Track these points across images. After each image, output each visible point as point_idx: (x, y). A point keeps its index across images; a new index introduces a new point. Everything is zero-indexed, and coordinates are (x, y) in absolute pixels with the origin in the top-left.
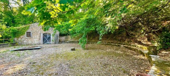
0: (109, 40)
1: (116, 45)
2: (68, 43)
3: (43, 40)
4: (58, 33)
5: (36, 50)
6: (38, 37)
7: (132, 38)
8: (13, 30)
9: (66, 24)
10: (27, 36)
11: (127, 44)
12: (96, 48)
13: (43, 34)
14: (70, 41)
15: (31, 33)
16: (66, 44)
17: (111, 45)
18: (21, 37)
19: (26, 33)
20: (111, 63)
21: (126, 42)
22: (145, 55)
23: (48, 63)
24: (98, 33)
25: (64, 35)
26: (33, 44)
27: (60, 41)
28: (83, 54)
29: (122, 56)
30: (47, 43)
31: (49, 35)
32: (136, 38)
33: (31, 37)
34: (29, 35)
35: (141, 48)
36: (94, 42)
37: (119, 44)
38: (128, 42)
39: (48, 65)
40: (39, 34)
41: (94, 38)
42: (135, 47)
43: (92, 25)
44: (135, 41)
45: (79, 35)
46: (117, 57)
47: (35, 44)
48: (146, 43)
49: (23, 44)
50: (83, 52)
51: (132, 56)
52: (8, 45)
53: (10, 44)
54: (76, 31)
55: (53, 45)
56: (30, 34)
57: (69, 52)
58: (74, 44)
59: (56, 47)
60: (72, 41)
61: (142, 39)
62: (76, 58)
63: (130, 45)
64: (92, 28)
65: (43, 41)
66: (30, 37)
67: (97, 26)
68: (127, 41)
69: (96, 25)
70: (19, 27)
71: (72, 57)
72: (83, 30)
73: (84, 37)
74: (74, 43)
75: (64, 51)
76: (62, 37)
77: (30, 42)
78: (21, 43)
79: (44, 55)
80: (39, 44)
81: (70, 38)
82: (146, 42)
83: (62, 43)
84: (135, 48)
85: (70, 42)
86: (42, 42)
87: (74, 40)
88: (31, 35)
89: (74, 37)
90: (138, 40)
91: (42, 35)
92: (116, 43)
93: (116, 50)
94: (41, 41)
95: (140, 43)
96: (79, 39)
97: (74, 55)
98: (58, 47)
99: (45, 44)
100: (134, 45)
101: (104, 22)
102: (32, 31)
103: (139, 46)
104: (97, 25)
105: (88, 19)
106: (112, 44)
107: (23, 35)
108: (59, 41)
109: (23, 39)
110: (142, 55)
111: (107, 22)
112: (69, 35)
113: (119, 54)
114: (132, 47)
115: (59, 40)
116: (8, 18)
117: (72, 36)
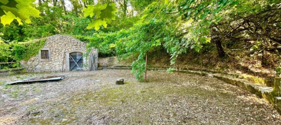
0: (186, 64)
1: (199, 74)
2: (112, 69)
3: (70, 64)
4: (95, 52)
5: (53, 83)
6: (61, 58)
7: (229, 62)
8: (17, 47)
9: (109, 36)
10: (42, 58)
11: (219, 72)
12: (162, 79)
13: (70, 54)
14: (117, 66)
15: (49, 52)
16: (109, 71)
17: (189, 73)
18: (32, 59)
19: (40, 52)
20: (196, 115)
21: (217, 67)
22: (264, 96)
23: (64, 113)
24: (168, 52)
25: (106, 55)
26: (53, 71)
27: (99, 66)
28: (138, 92)
29: (215, 97)
30: (78, 68)
31: (80, 55)
32: (237, 61)
33: (48, 58)
34: (45, 55)
35: (249, 79)
36: (159, 67)
37: (204, 72)
38: (222, 68)
39: (64, 120)
40: (63, 54)
41: (158, 60)
42: (237, 77)
43: (156, 37)
44: (235, 66)
45: (132, 55)
46: (205, 99)
47: (56, 72)
48: (259, 71)
49: (35, 71)
50: (139, 88)
51: (235, 97)
52: (7, 73)
53: (12, 71)
54: (126, 49)
55: (86, 73)
56: (48, 54)
57: (111, 87)
58: (123, 71)
59: (89, 78)
60: (120, 65)
61: (250, 63)
62: (123, 102)
63: (226, 74)
64: (156, 43)
65: (70, 66)
66: (47, 60)
67: (165, 38)
68: (220, 67)
69: (162, 36)
70: (28, 42)
71: (116, 100)
72: (139, 45)
73: (140, 60)
74: (124, 69)
75: (103, 85)
76: (103, 59)
77: (47, 68)
78: (31, 69)
79: (64, 94)
80: (63, 71)
81: (116, 61)
82: (260, 68)
83: (102, 69)
84: (237, 80)
85: (117, 68)
86: (69, 68)
87: (123, 65)
88: (50, 55)
89: (124, 59)
90: (242, 64)
91: (68, 55)
92: (198, 70)
93: (201, 83)
94: (67, 66)
95: (246, 70)
96: (132, 62)
97: (121, 94)
98: (93, 78)
99: (73, 70)
100: (233, 73)
101: (179, 30)
102: (51, 48)
103: (245, 76)
104: (165, 36)
105: (149, 24)
106: (192, 71)
107: (35, 56)
108: (97, 66)
109: (36, 62)
110: (255, 95)
111: (185, 31)
112: (115, 55)
113: (208, 92)
114: (230, 79)
115: (98, 64)
116: (12, 27)
117: (121, 57)
